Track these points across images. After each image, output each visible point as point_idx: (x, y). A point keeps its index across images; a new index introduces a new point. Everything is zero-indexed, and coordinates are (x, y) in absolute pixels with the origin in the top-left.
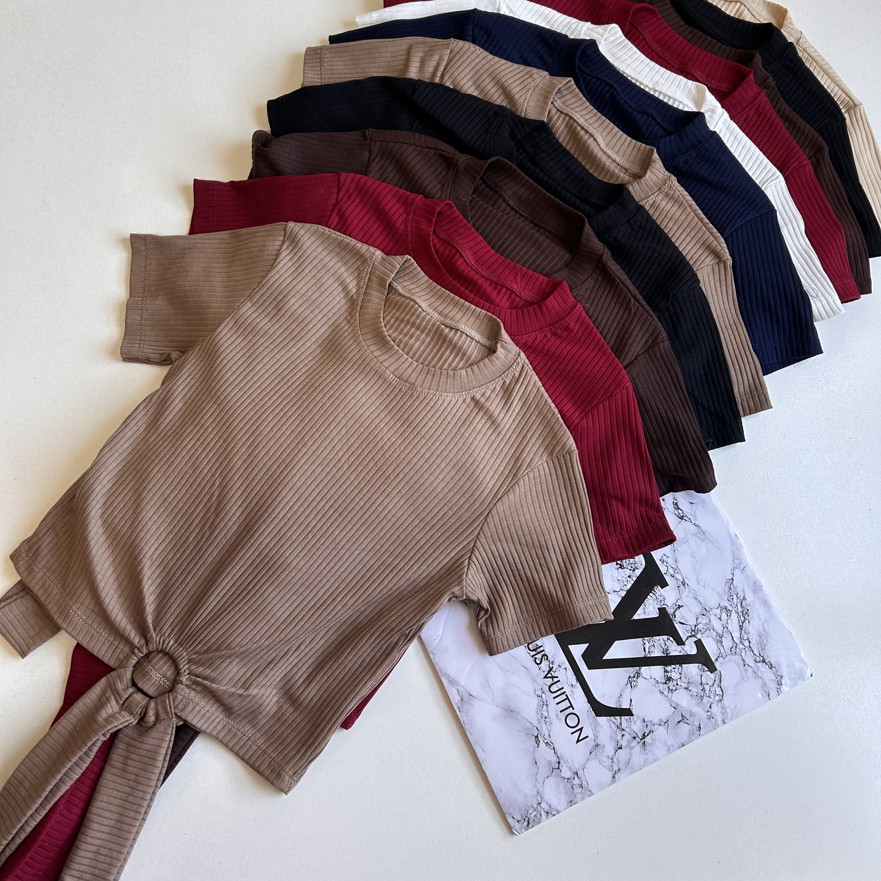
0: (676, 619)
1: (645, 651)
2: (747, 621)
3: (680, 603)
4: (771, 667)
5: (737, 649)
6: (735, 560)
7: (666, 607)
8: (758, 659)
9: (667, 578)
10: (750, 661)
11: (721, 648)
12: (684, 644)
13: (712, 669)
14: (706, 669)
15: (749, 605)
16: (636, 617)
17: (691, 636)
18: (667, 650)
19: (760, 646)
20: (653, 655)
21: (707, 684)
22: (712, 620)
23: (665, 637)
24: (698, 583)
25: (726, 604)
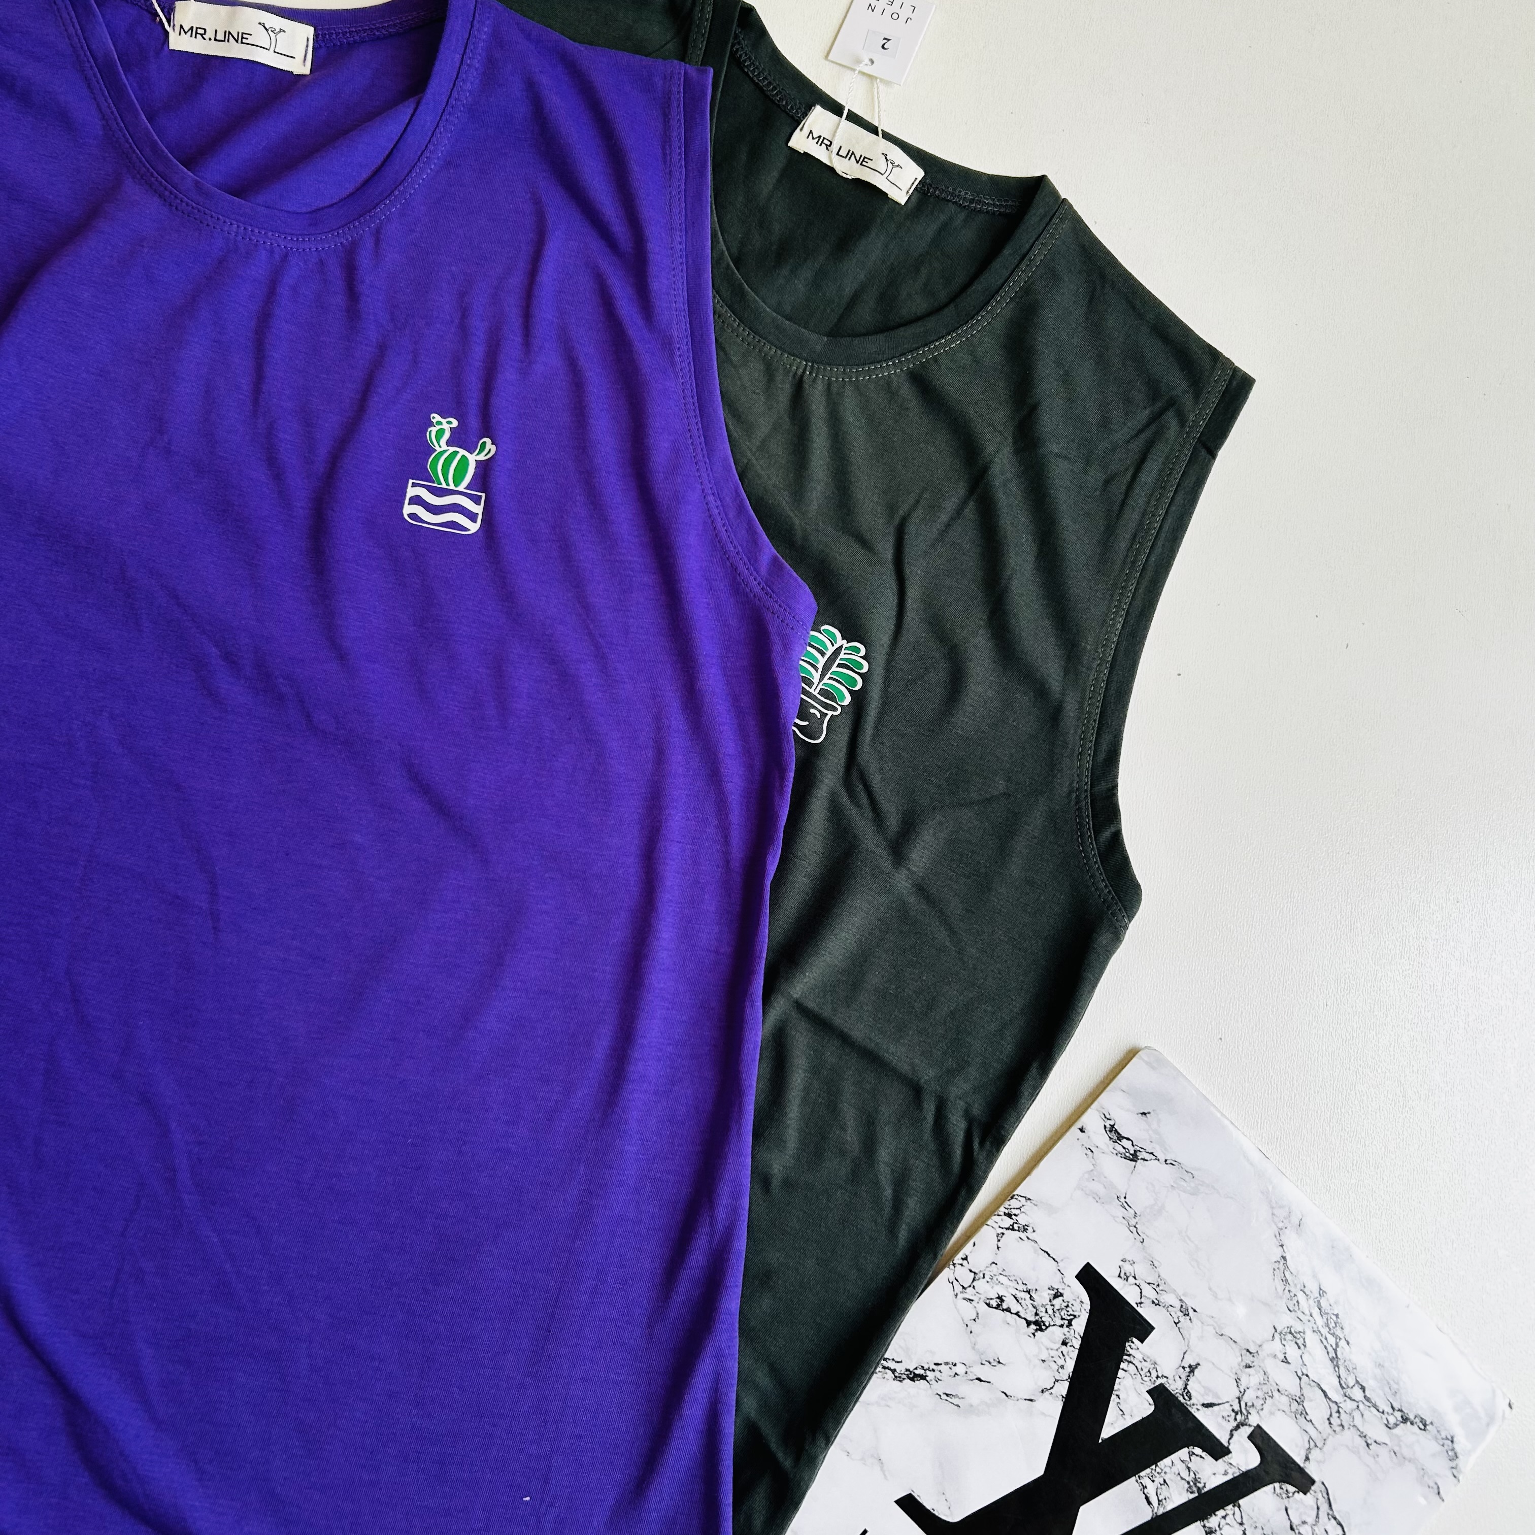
0: (1192, 1402)
1: (1149, 1503)
2: (1342, 1343)
3: (1190, 1360)
4: (1425, 1426)
5: (1343, 1415)
6: (1275, 1212)
7: (1162, 1381)
8: (1392, 1420)
9: (1147, 1312)
10: (1376, 1431)
11: (1309, 1428)
12: (1227, 1452)
13: (1304, 1482)
14: (1291, 1489)
15: (1336, 1303)
16: (1107, 1432)
17: (1237, 1428)
18: (1196, 1480)
19: (1387, 1389)
20: (1170, 1506)
21: (1304, 1523)
22: (1269, 1371)
23: (1183, 1453)
24: (1216, 1297)
25: (1286, 1320)
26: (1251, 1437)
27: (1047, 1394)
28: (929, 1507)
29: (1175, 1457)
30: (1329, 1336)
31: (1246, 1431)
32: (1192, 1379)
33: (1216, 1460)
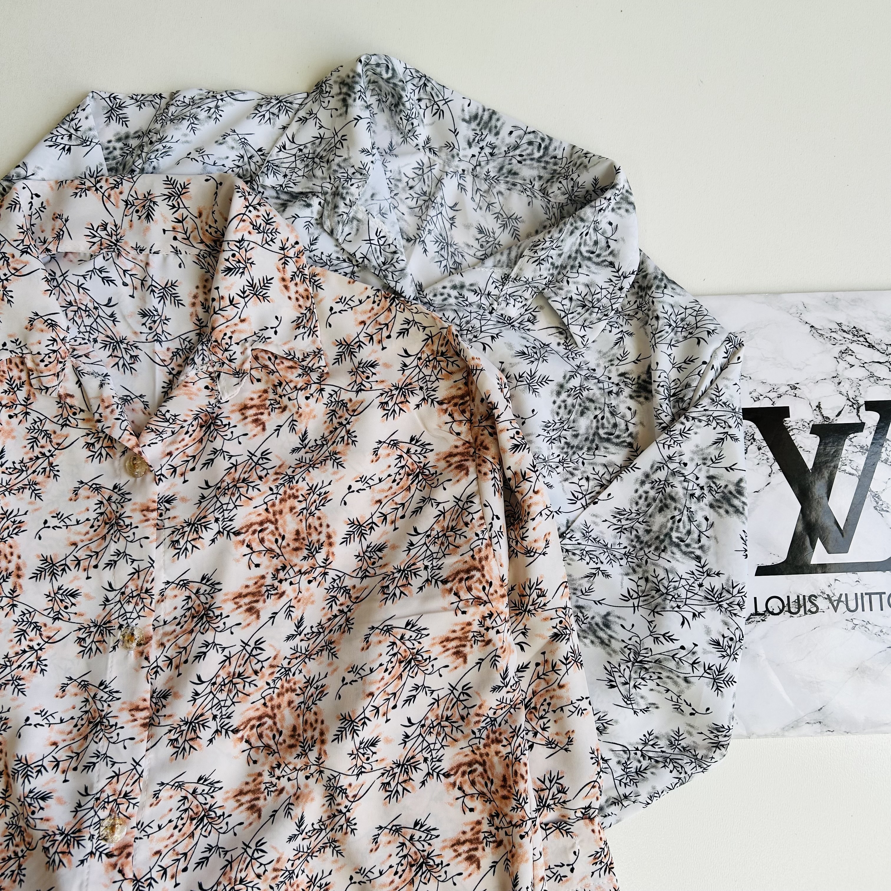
26: (867, 410)
27: (772, 475)
28: (769, 564)
29: (845, 447)
30: (860, 339)
31: (863, 408)
32: (822, 411)
33: (862, 431)
